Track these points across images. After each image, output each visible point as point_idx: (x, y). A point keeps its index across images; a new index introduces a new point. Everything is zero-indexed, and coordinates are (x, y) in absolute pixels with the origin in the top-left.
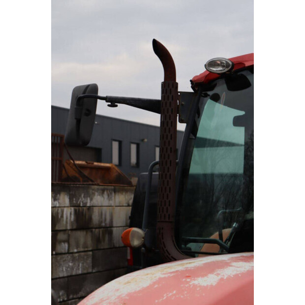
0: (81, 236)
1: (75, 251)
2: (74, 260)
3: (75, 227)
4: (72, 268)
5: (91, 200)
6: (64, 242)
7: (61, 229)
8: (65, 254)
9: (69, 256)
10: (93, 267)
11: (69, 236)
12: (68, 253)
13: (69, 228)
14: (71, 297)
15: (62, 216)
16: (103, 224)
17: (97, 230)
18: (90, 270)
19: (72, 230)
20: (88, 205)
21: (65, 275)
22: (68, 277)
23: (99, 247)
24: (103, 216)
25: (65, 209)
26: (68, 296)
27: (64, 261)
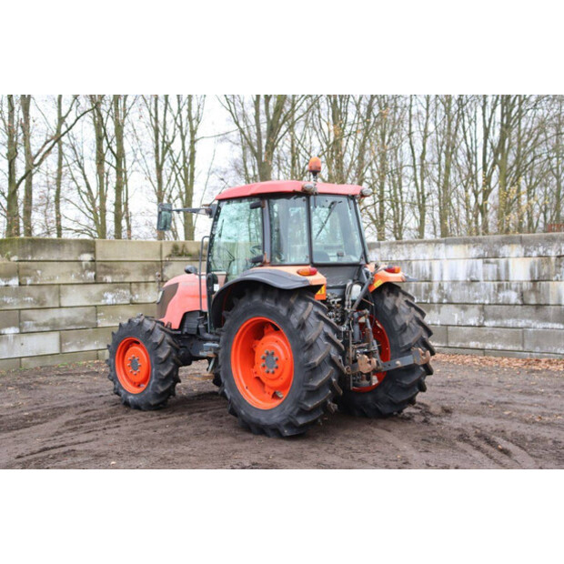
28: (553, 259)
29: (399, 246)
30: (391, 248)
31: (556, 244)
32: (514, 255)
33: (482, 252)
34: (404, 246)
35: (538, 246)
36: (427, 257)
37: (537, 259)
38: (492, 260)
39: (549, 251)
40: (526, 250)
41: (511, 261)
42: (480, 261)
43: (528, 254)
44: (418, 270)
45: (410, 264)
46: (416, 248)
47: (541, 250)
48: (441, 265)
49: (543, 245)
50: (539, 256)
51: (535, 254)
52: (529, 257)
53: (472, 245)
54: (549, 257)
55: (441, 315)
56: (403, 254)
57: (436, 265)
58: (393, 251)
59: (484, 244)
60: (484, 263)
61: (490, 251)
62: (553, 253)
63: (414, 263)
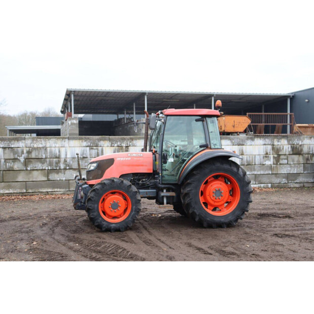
0: (296, 157)
1: (292, 163)
2: (291, 167)
3: (291, 153)
4: (290, 170)
5: (302, 142)
6: (285, 159)
7: (282, 154)
8: (285, 164)
9: (288, 165)
10: (304, 171)
11: (288, 157)
12: (287, 164)
13: (287, 153)
14: (290, 182)
15: (283, 149)
16: (311, 153)
17: (307, 155)
18: (303, 172)
19: (289, 154)
20: (300, 144)
21: (286, 172)
22: (288, 174)
23: (308, 162)
24: (311, 149)
25: (285, 146)
26: (288, 181)
27: (285, 167)
28: (124, 148)
29: (38, 140)
30: (33, 141)
31: (125, 142)
32: (106, 145)
33: (89, 144)
34: (42, 140)
35: (118, 142)
36: (57, 145)
37: (117, 148)
38: (95, 148)
39: (122, 144)
40: (112, 143)
41: (104, 148)
42: (88, 148)
43: (113, 145)
44: (51, 152)
45: (46, 149)
46: (50, 141)
47: (119, 143)
48: (66, 150)
49: (120, 141)
50: (118, 146)
51: (116, 145)
52: (113, 146)
53: (84, 141)
54: (122, 147)
55: (65, 175)
56: (42, 144)
57: (63, 150)
58: (35, 142)
59: (90, 140)
60: (90, 149)
61: (94, 143)
62: (124, 145)
63: (48, 149)
